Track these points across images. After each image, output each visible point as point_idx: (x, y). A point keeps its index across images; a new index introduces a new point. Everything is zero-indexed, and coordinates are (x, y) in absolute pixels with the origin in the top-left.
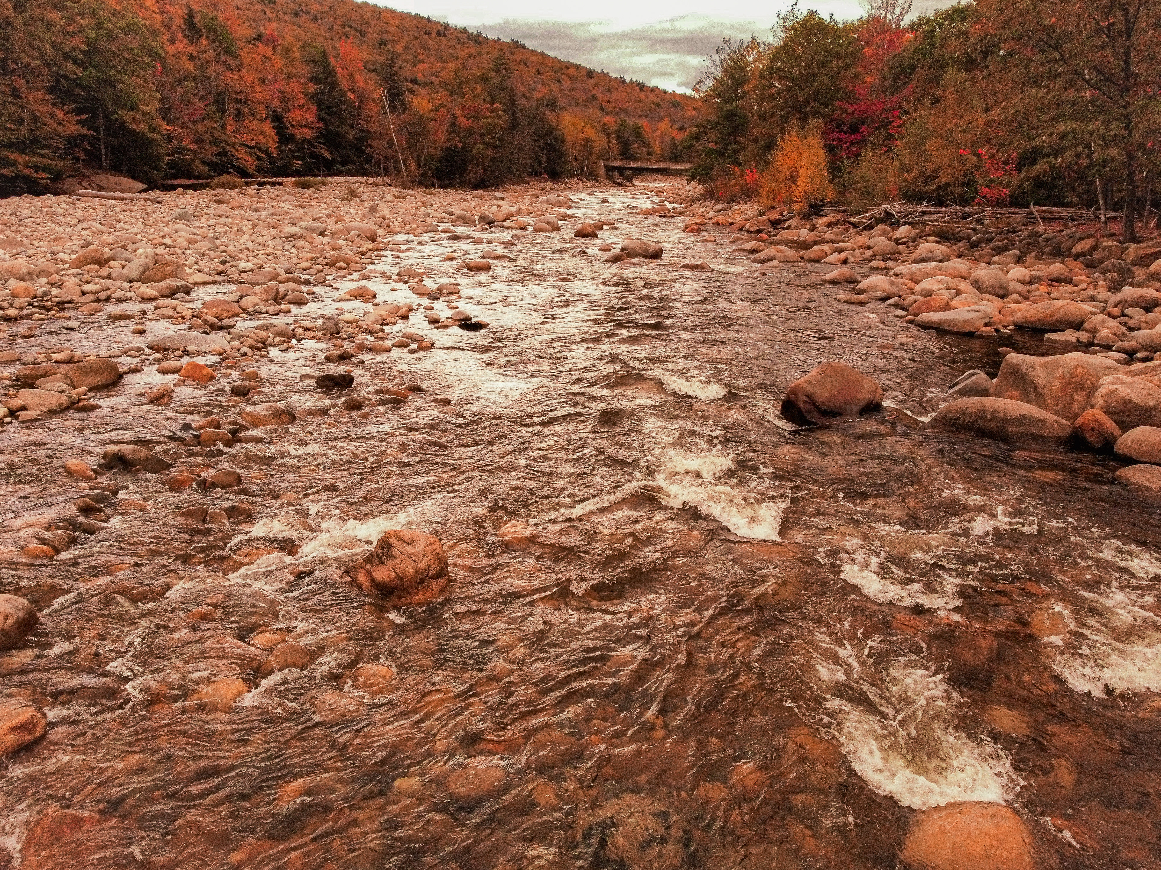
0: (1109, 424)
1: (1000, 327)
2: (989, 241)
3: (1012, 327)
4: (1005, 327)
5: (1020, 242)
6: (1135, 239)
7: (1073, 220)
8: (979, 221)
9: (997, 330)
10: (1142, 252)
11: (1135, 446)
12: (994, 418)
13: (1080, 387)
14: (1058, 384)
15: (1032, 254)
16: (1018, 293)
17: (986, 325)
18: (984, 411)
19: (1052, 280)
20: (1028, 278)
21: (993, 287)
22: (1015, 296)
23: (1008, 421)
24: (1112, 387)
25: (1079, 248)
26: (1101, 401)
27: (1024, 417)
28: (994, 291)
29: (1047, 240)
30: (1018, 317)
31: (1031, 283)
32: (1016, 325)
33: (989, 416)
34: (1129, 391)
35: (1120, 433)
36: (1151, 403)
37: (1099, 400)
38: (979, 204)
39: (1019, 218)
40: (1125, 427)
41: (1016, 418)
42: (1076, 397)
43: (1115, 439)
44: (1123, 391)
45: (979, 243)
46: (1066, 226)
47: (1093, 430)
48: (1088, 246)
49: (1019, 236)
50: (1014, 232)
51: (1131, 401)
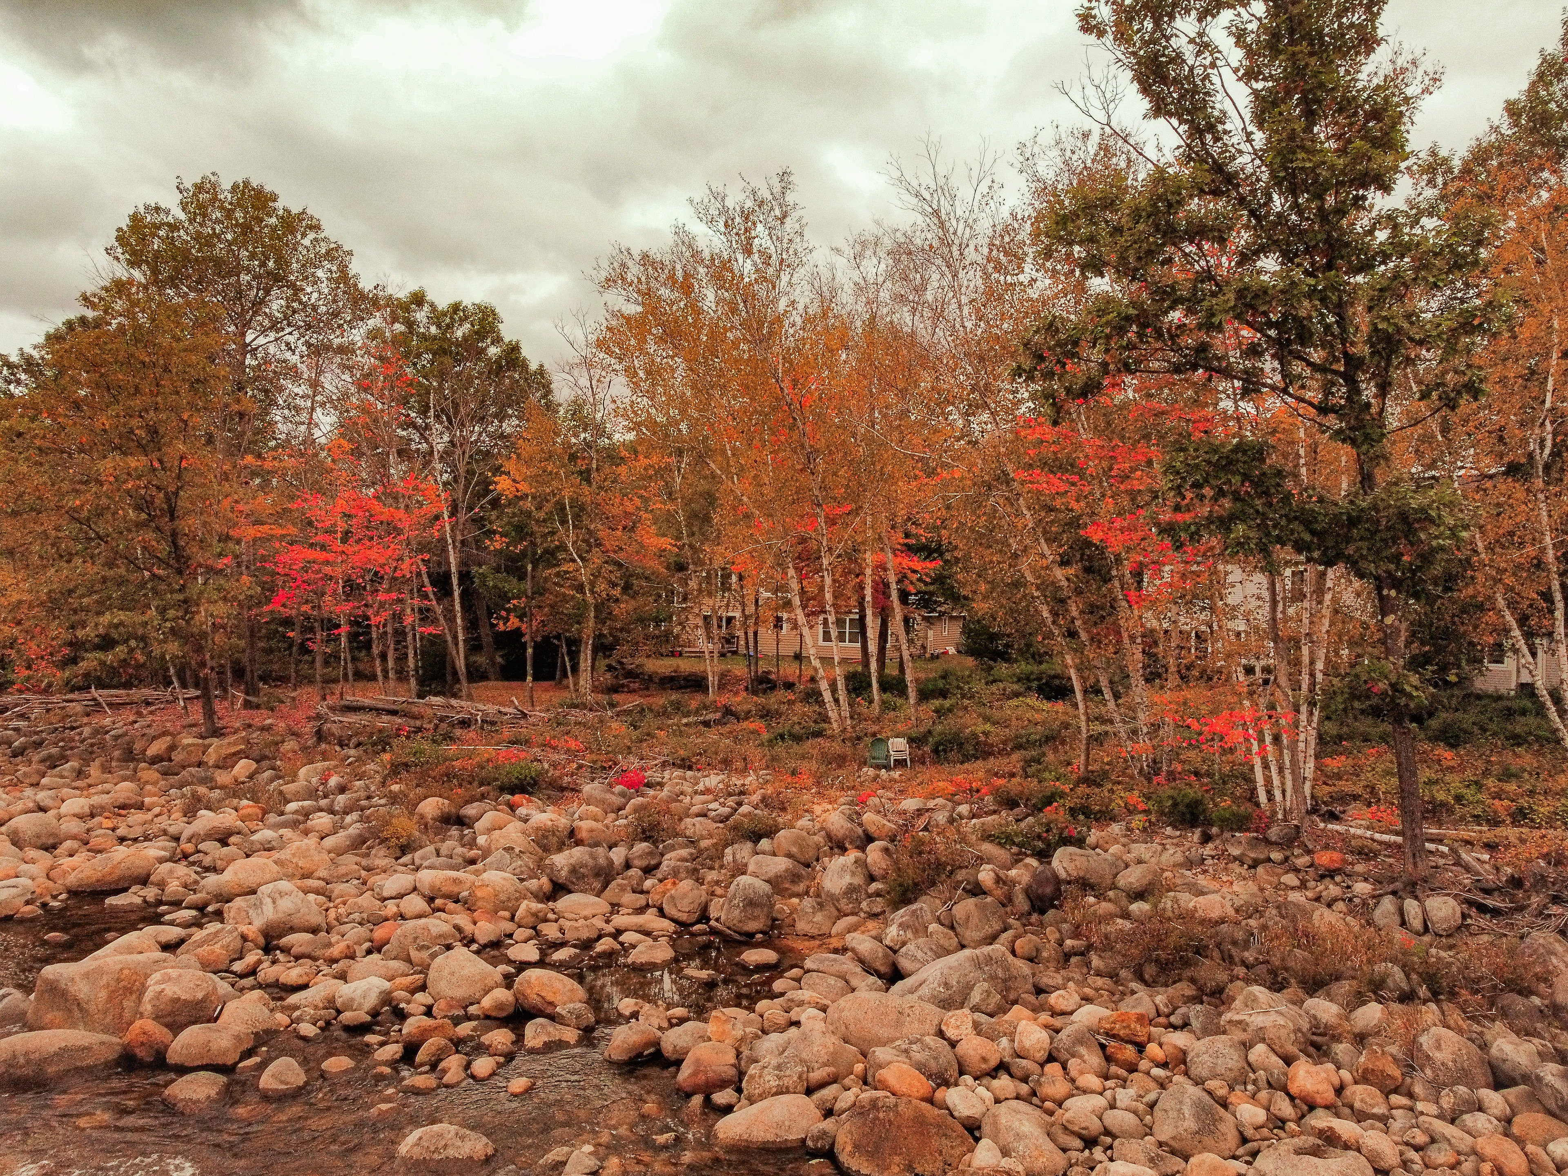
0: (158, 1031)
1: (48, 899)
2: (38, 745)
3: (64, 896)
4: (55, 897)
5: (82, 742)
6: (217, 733)
7: (148, 704)
8: (22, 716)
9: (44, 905)
10: (225, 751)
11: (185, 1051)
12: (28, 1062)
13: (128, 991)
14: (103, 994)
15: (97, 762)
16: (74, 838)
17: (28, 903)
18: (14, 1057)
19: (119, 808)
20: (87, 810)
21: (38, 836)
22: (68, 844)
23: (46, 1060)
24: (158, 988)
25: (152, 751)
26: (149, 1007)
27: (64, 1049)
28: (39, 842)
29: (116, 738)
30: (72, 880)
31: (92, 816)
32: (69, 892)
33: (22, 1061)
34: (176, 989)
35: (170, 1036)
36: (200, 995)
37: (147, 1007)
38: (20, 692)
39: (78, 708)
40: (176, 1028)
41: (56, 1054)
42: (126, 1003)
43: (167, 1047)
44: (171, 990)
45: (25, 749)
46: (139, 714)
47: (142, 1044)
48: (164, 747)
49: (80, 734)
50: (73, 728)
51: (179, 999)
